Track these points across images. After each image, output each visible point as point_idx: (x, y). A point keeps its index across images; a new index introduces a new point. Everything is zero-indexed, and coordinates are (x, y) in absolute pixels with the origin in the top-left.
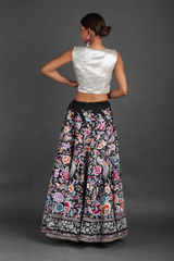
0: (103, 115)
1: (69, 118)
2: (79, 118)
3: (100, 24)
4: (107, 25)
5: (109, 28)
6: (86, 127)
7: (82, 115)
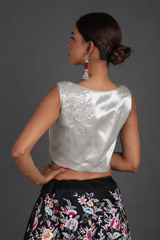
0: (114, 201)
1: (48, 211)
2: (70, 210)
3: (112, 33)
4: (125, 43)
5: (128, 51)
6: (85, 225)
7: (75, 202)
